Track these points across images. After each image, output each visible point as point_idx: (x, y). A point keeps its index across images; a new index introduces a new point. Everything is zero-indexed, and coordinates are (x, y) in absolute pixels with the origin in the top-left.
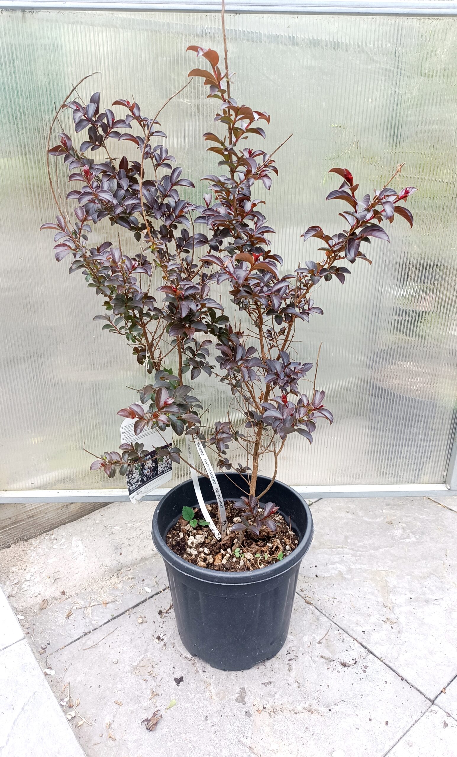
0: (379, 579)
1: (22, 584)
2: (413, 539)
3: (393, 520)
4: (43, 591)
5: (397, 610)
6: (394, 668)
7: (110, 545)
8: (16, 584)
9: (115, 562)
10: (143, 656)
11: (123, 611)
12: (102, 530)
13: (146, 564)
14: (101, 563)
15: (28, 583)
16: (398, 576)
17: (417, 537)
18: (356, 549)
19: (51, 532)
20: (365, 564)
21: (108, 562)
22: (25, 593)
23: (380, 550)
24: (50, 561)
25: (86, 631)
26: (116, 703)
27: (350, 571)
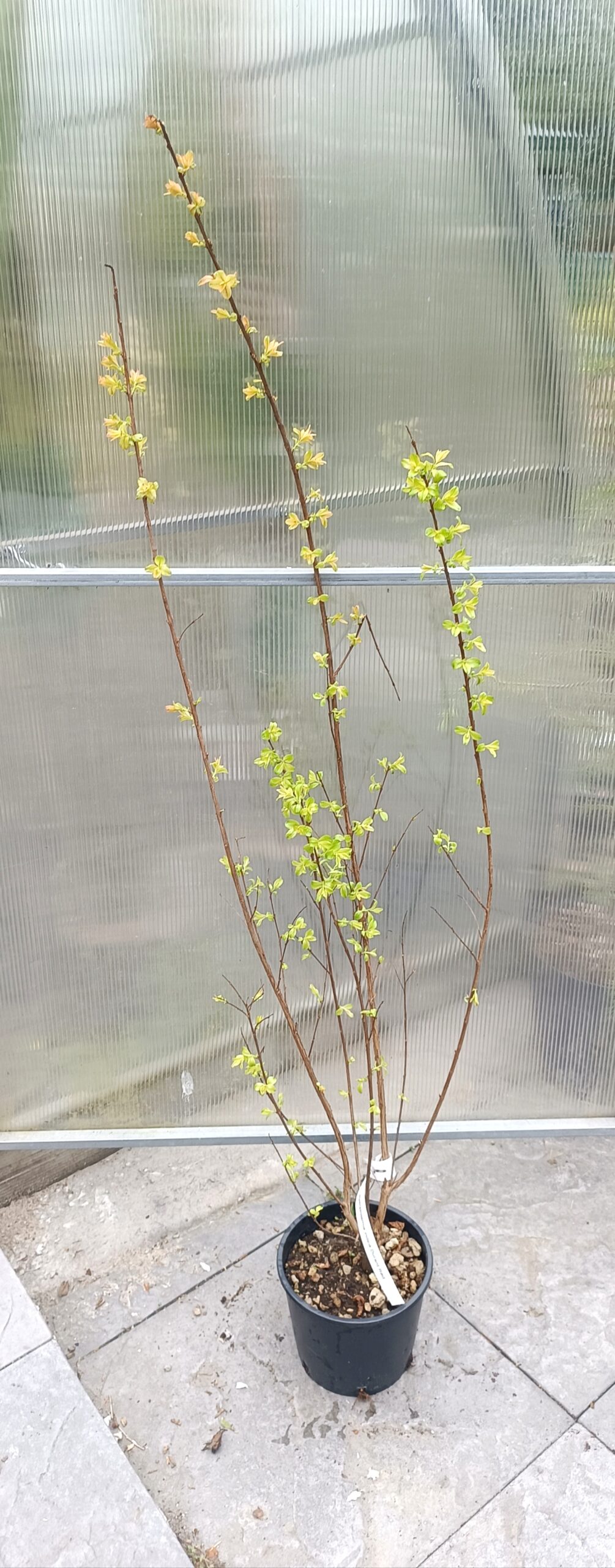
0: (526, 1250)
1: (31, 1261)
2: (583, 1189)
3: (558, 1157)
4: (61, 1269)
5: (545, 1297)
6: (533, 1376)
7: (148, 1200)
8: (23, 1260)
9: (156, 1226)
10: (204, 1360)
11: (173, 1298)
12: (135, 1177)
13: (200, 1227)
14: (136, 1228)
15: (39, 1258)
16: (553, 1246)
17: (589, 1185)
18: (499, 1204)
19: (63, 1182)
20: (510, 1228)
21: (148, 1226)
22: (36, 1273)
23: (534, 1206)
24: (67, 1226)
25: (126, 1327)
26: (173, 1421)
27: (487, 1238)
